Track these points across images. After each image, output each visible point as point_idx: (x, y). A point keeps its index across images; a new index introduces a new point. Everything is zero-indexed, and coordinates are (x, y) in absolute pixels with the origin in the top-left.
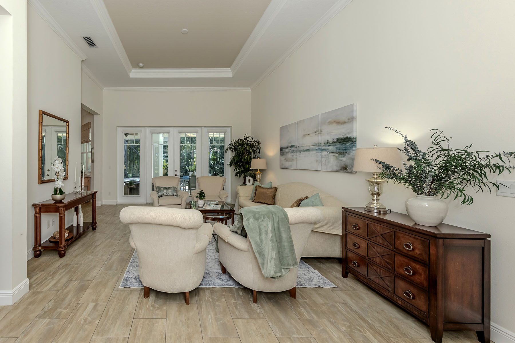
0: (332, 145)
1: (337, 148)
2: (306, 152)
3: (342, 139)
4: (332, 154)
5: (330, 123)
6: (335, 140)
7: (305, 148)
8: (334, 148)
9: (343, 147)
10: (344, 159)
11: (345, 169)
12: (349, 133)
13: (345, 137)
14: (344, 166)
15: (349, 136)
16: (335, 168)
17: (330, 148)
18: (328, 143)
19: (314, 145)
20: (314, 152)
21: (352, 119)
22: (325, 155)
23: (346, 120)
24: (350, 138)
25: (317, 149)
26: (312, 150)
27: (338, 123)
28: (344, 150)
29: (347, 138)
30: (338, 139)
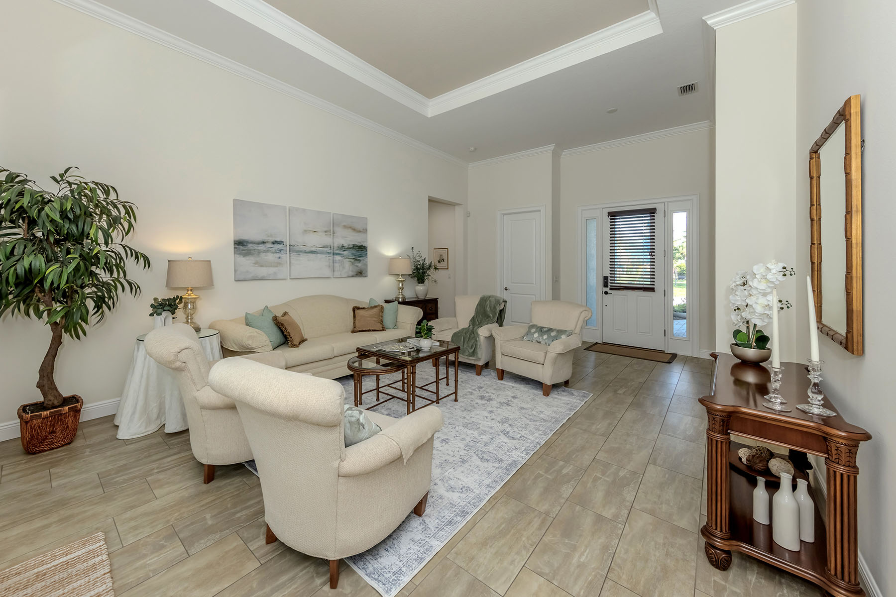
0: (348, 250)
1: (352, 254)
2: (309, 254)
3: (357, 246)
4: (348, 260)
5: (345, 227)
6: (351, 246)
7: (307, 249)
8: (350, 254)
9: (358, 253)
10: (360, 265)
11: (360, 273)
12: (364, 242)
13: (360, 244)
14: (359, 271)
15: (364, 244)
16: (351, 273)
17: (346, 253)
18: (342, 247)
19: (324, 247)
20: (326, 255)
21: (365, 231)
22: (339, 260)
23: (362, 230)
24: (364, 247)
25: (328, 253)
26: (322, 253)
27: (354, 230)
28: (359, 256)
29: (362, 246)
30: (354, 246)
